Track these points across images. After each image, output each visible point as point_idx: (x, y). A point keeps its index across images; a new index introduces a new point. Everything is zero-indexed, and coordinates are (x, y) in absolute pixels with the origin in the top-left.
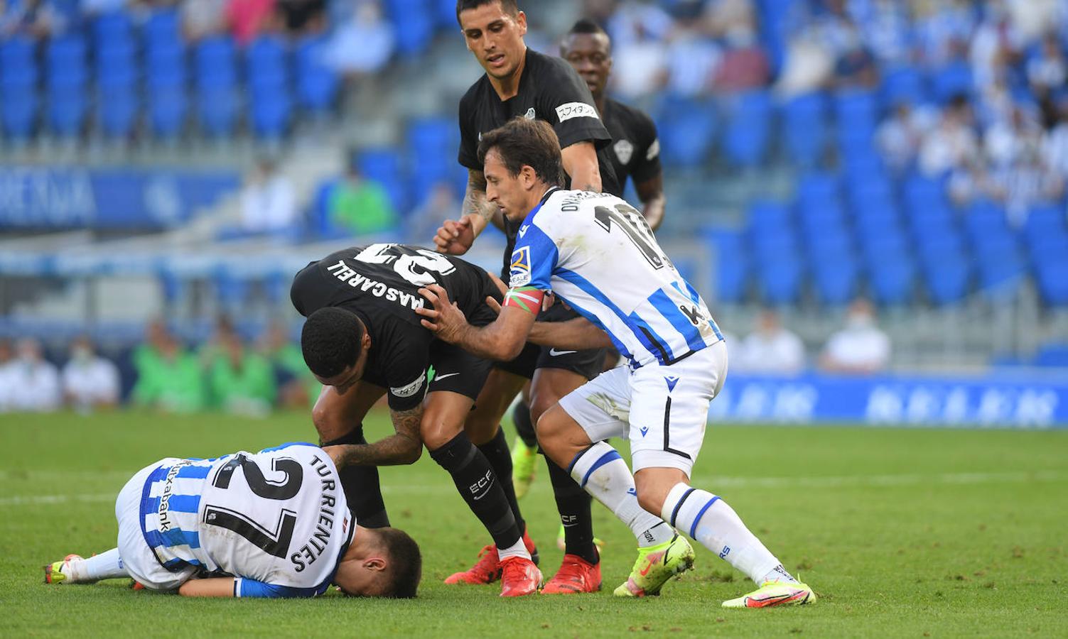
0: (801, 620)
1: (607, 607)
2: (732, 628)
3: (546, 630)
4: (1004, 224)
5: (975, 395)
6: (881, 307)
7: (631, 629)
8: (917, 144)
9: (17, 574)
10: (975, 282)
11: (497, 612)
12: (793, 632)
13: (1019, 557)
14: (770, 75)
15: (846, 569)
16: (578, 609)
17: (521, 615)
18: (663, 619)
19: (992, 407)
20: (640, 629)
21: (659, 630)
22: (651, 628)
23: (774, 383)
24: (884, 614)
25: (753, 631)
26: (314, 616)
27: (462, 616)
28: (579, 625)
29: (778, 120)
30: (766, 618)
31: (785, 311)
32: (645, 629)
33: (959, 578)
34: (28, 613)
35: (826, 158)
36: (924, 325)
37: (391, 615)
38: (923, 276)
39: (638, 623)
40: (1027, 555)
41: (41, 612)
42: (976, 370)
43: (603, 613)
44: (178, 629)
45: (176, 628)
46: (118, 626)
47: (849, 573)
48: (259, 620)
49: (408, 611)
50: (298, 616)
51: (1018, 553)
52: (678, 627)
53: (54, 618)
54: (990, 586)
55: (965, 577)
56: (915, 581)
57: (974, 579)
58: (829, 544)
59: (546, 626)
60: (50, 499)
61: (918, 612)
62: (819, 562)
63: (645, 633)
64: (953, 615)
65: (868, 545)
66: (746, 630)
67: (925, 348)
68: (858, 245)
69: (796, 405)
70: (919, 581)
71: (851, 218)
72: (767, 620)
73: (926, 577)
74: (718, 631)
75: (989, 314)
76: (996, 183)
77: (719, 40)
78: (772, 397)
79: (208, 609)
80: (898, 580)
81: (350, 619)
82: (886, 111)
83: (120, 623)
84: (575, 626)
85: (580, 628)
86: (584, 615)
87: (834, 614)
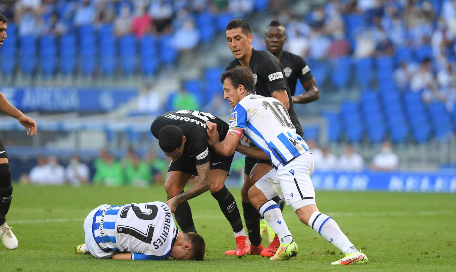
0: (362, 270)
4: (445, 111)
5: (433, 180)
6: (395, 144)
8: (410, 78)
9: (48, 250)
10: (433, 134)
11: (240, 266)
13: (450, 245)
14: (350, 51)
15: (381, 249)
17: (250, 268)
18: (307, 269)
19: (439, 184)
23: (352, 174)
24: (396, 268)
26: (167, 267)
27: (226, 268)
29: (353, 69)
30: (348, 269)
31: (356, 146)
33: (426, 253)
34: (52, 266)
35: (373, 84)
36: (412, 151)
37: (198, 267)
38: (412, 132)
40: (454, 244)
41: (58, 266)
42: (433, 169)
47: (382, 251)
48: (145, 269)
49: (204, 266)
50: (160, 268)
51: (450, 243)
53: (63, 268)
54: (439, 257)
55: (428, 253)
56: (408, 255)
57: (432, 254)
58: (374, 239)
60: (61, 220)
61: (410, 267)
62: (370, 247)
64: (424, 268)
65: (390, 240)
67: (412, 161)
68: (386, 119)
69: (360, 183)
70: (410, 255)
71: (383, 109)
72: (349, 270)
73: (413, 253)
75: (438, 147)
76: (442, 94)
77: (330, 37)
78: (351, 181)
79: (125, 265)
80: (402, 254)
81: (182, 269)
82: (397, 65)
83: (89, 270)
86: (275, 267)
87: (376, 268)
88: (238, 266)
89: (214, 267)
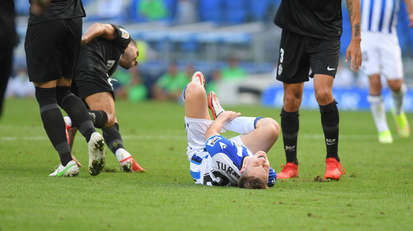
0: (352, 200)
1: (263, 193)
2: (320, 204)
3: (235, 203)
7: (274, 203)
11: (212, 194)
12: (348, 206)
15: (372, 177)
16: (249, 194)
17: (223, 196)
18: (288, 198)
20: (278, 203)
21: (286, 204)
22: (283, 203)
24: (390, 198)
25: (330, 205)
26: (129, 195)
27: (196, 196)
28: (250, 201)
30: (336, 199)
32: (280, 203)
37: (164, 194)
39: (277, 200)
41: (4, 190)
43: (261, 195)
44: (67, 199)
45: (66, 199)
46: (39, 197)
47: (374, 179)
48: (103, 196)
49: (172, 193)
50: (121, 194)
52: (295, 202)
53: (10, 193)
56: (403, 183)
58: (365, 166)
59: (235, 201)
60: (9, 139)
61: (405, 197)
62: (360, 174)
63: (280, 205)
65: (383, 167)
66: (326, 204)
69: (351, 102)
70: (406, 183)
73: (409, 181)
74: (313, 205)
79: (81, 190)
80: (396, 183)
81: (145, 196)
83: (40, 196)
84: (248, 201)
85: (250, 202)
86: (252, 196)
87: (367, 198)
88: (210, 194)
89: (183, 195)
